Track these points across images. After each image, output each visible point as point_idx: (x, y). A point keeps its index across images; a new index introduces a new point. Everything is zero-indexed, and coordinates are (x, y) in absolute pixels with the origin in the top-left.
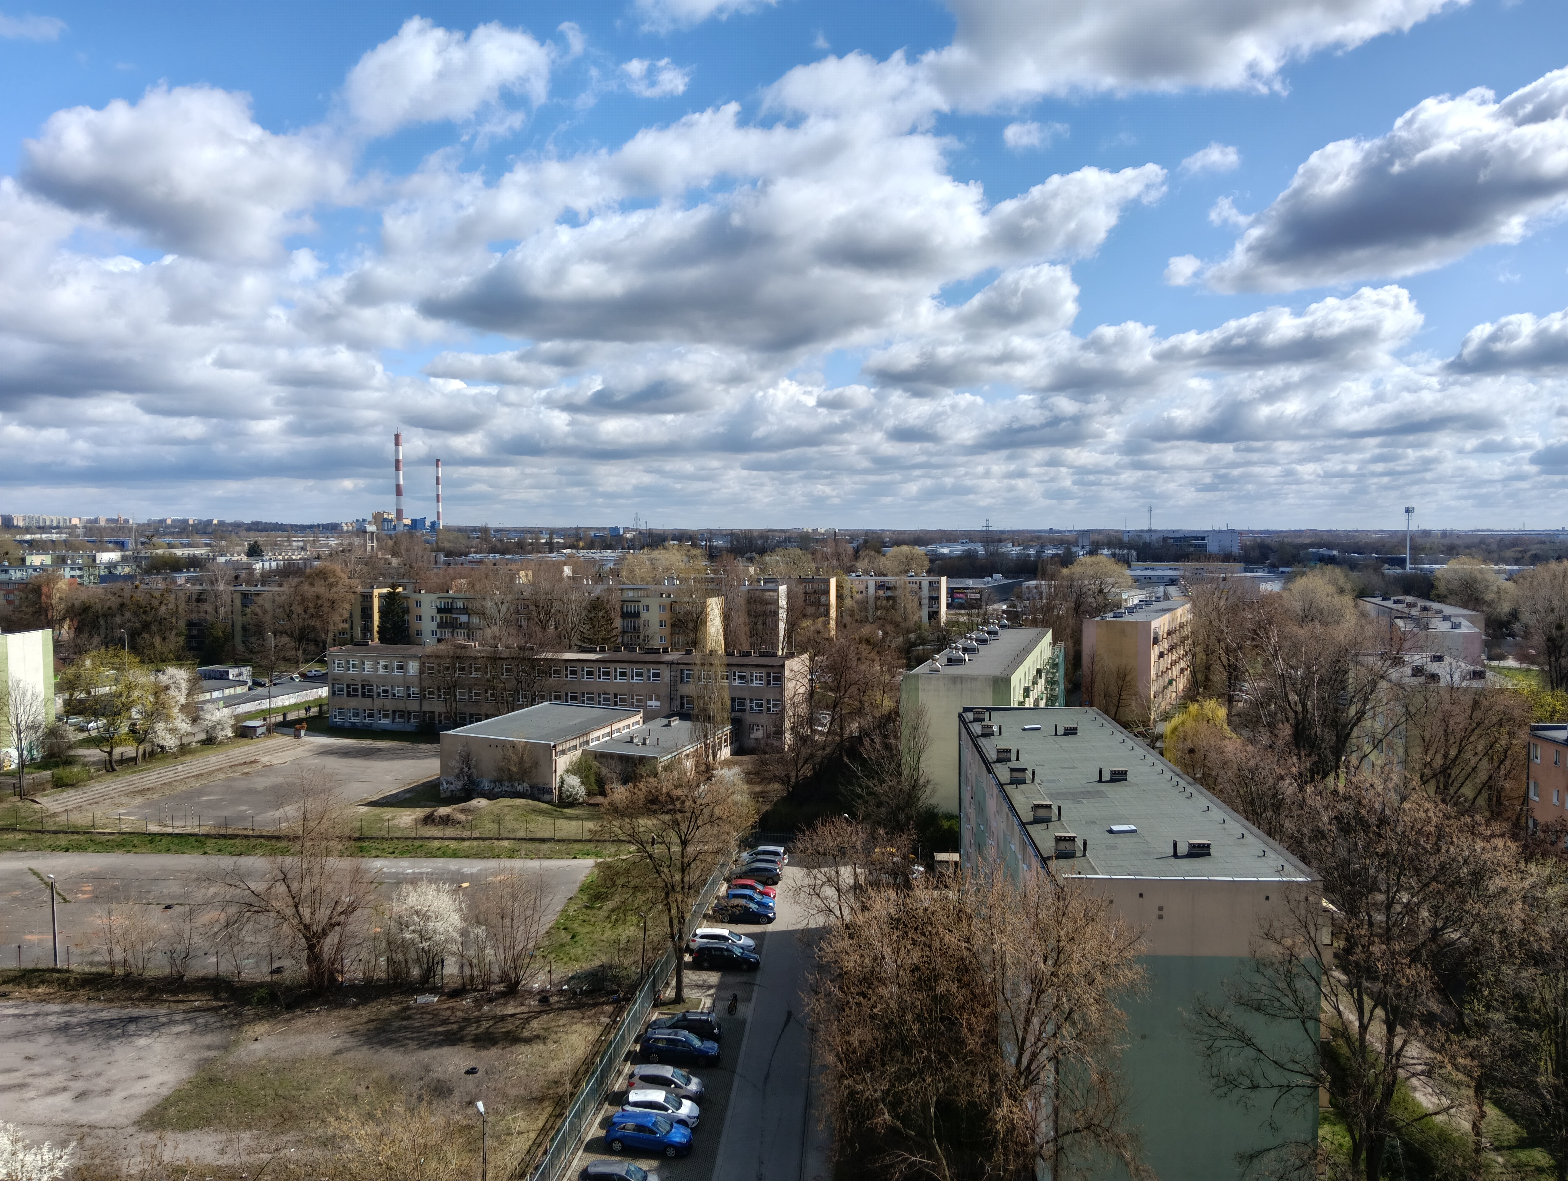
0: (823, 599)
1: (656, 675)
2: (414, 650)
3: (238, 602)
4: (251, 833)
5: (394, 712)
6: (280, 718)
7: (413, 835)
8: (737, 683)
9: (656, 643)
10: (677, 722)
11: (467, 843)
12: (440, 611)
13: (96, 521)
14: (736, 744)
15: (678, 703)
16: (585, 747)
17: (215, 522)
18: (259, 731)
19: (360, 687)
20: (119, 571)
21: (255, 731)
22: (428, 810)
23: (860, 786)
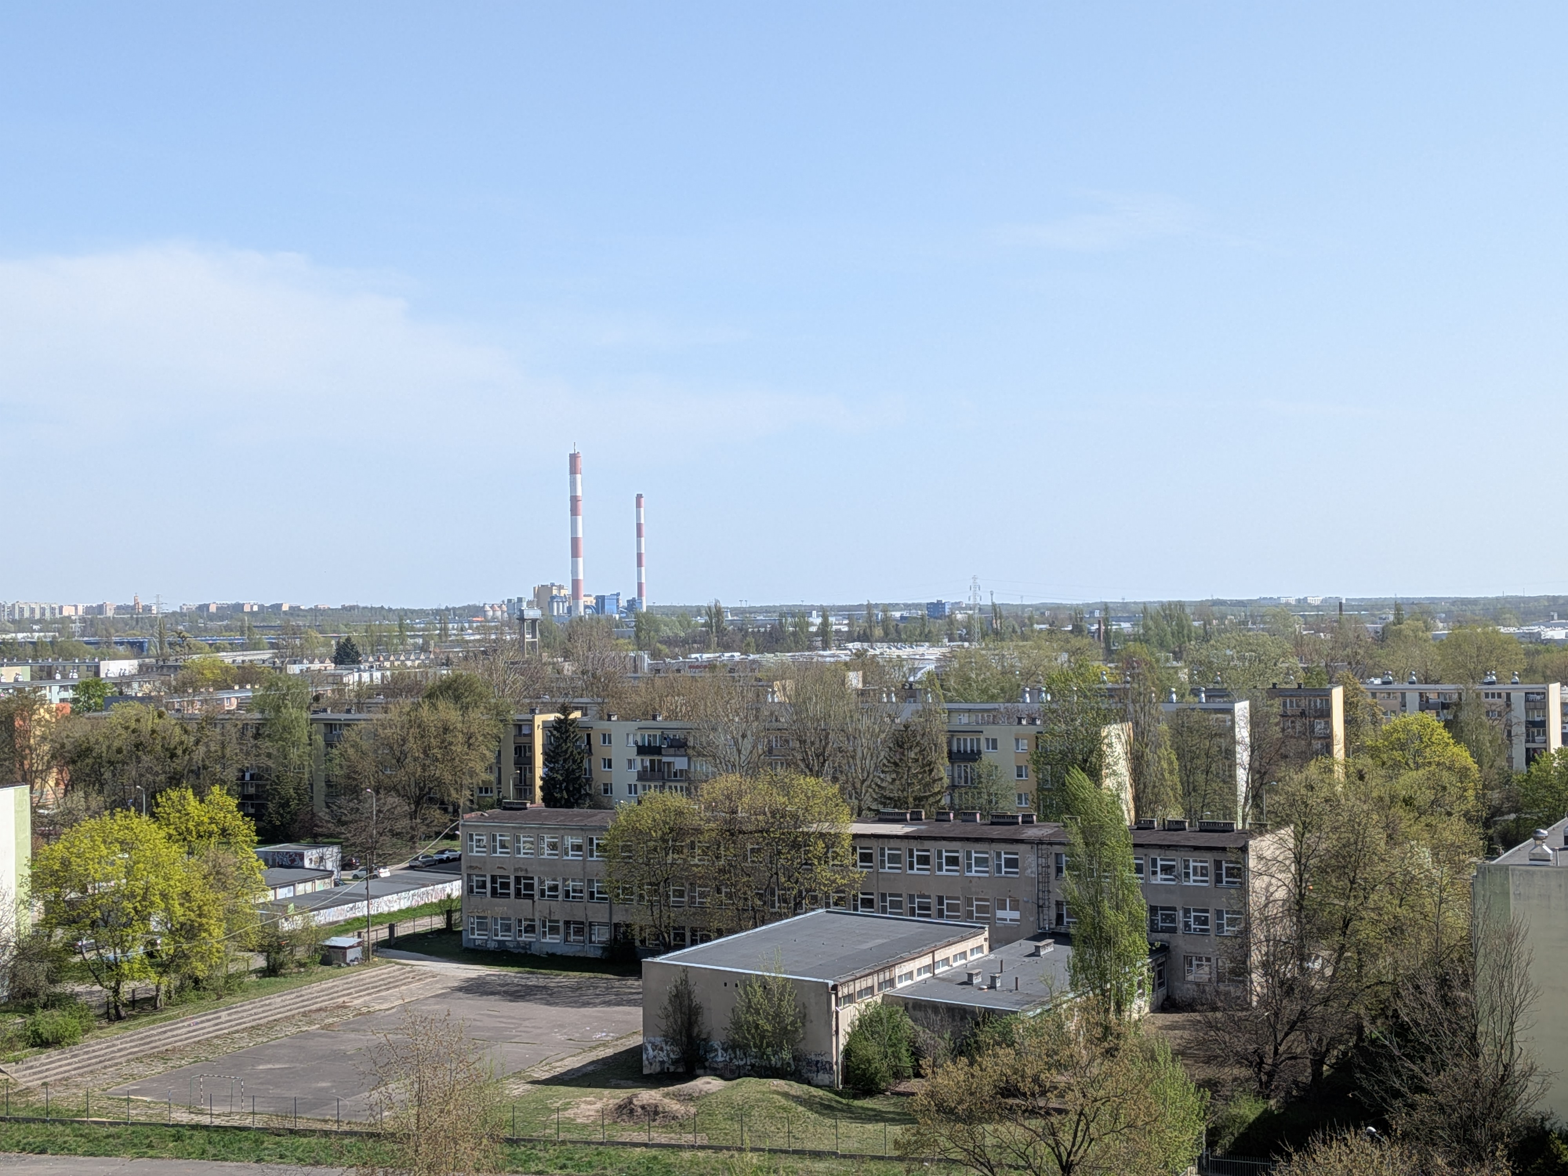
0: (1319, 726)
1: (1012, 863)
2: (598, 817)
3: (319, 739)
4: (335, 1128)
5: (567, 923)
6: (384, 934)
7: (599, 1137)
8: (1159, 879)
9: (1010, 806)
10: (1050, 949)
11: (687, 1155)
12: (642, 750)
13: (101, 608)
14: (1163, 991)
15: (1053, 914)
16: (888, 991)
17: (285, 608)
18: (351, 955)
19: (512, 881)
20: (136, 690)
21: (345, 955)
22: (622, 1095)
23: (1398, 1074)
